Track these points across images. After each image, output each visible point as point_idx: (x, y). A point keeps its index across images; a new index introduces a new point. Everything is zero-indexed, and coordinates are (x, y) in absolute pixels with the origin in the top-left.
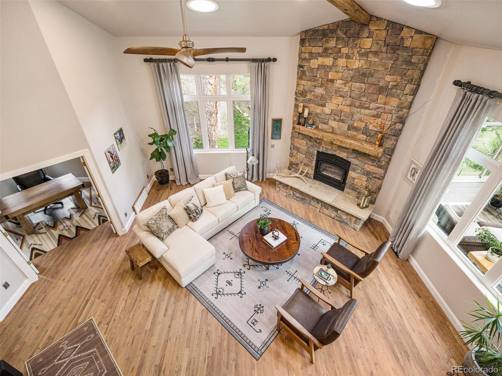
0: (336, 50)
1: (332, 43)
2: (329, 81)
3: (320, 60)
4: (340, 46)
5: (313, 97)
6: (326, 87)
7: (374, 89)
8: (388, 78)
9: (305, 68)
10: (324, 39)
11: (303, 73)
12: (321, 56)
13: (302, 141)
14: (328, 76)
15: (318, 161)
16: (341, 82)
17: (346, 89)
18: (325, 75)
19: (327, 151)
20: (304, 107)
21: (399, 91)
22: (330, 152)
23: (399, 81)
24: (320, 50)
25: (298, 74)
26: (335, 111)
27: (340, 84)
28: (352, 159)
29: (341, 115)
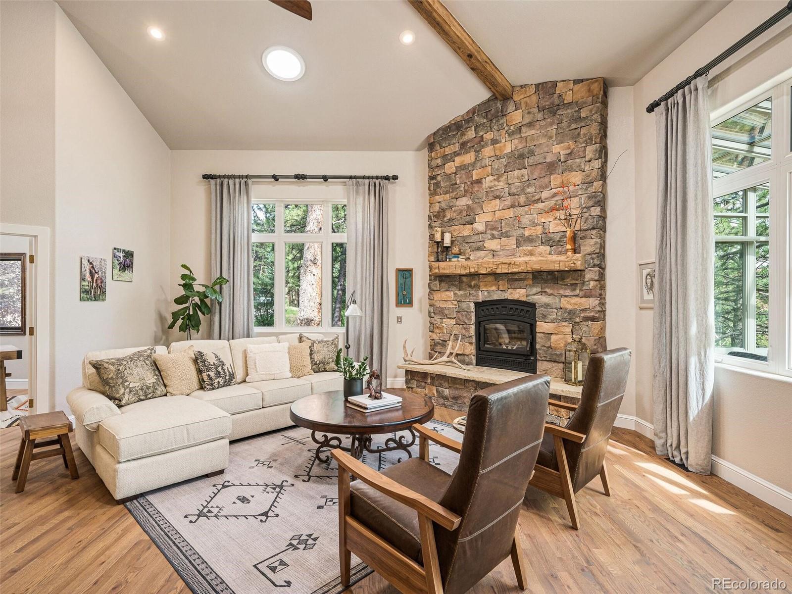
0: (477, 140)
1: (471, 134)
2: (475, 183)
3: (458, 160)
4: (481, 134)
5: (455, 214)
6: (471, 193)
7: (542, 169)
8: (556, 149)
9: (439, 178)
10: (459, 133)
11: (437, 185)
12: (459, 155)
13: (447, 293)
14: (472, 177)
15: (479, 323)
16: (491, 178)
17: (501, 184)
18: (468, 177)
19: (491, 296)
20: (443, 233)
21: (578, 160)
22: (495, 297)
23: (572, 147)
24: (457, 147)
25: (429, 189)
26: (491, 223)
27: (491, 182)
28: (536, 297)
29: (501, 227)
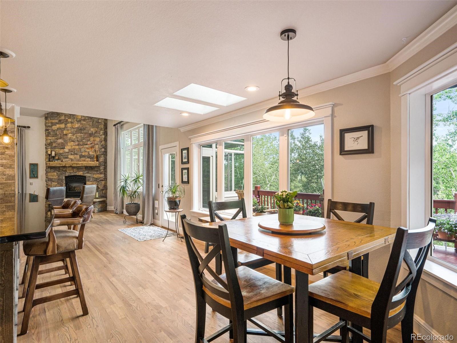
0: (65, 120)
2: (65, 135)
3: (58, 126)
4: (67, 119)
5: (57, 145)
6: (63, 138)
7: (87, 135)
8: (92, 129)
9: (50, 131)
10: (58, 116)
11: (49, 133)
12: (58, 124)
13: (54, 173)
14: (63, 133)
15: (67, 183)
16: (71, 134)
17: (74, 137)
19: (70, 174)
20: (51, 151)
21: (98, 134)
22: (72, 174)
23: (96, 130)
24: (57, 121)
25: (45, 134)
26: (71, 150)
27: (71, 136)
28: (86, 174)
29: (74, 151)
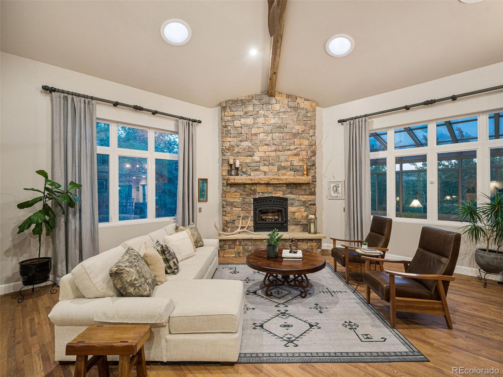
0: (255, 112)
1: (250, 108)
2: (253, 135)
3: (242, 120)
4: (257, 110)
5: (241, 150)
6: (251, 140)
7: (290, 135)
8: (297, 127)
9: (230, 128)
10: (243, 106)
11: (228, 132)
12: (243, 118)
13: (235, 193)
14: (251, 131)
15: (256, 209)
16: (263, 134)
17: (269, 138)
18: (249, 131)
19: (263, 195)
21: (307, 135)
22: (266, 196)
23: (304, 128)
24: (242, 113)
25: (223, 133)
26: (263, 157)
27: (263, 136)
28: (288, 195)
29: (269, 160)
